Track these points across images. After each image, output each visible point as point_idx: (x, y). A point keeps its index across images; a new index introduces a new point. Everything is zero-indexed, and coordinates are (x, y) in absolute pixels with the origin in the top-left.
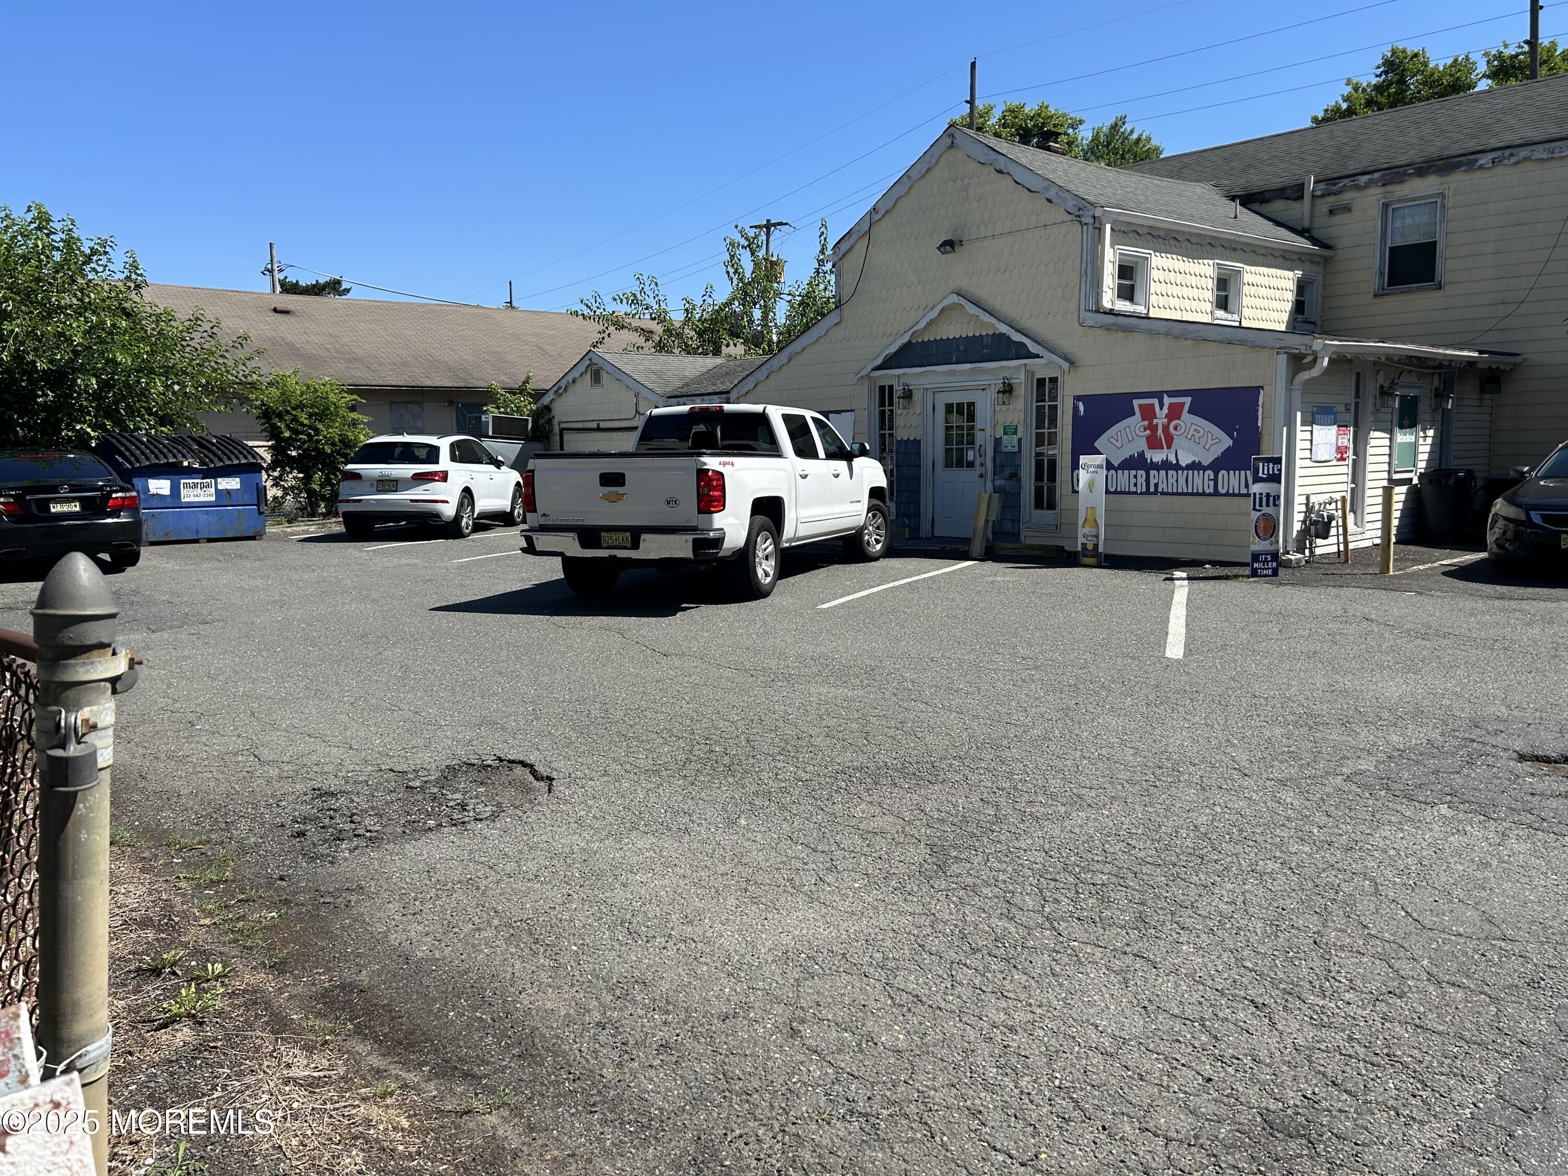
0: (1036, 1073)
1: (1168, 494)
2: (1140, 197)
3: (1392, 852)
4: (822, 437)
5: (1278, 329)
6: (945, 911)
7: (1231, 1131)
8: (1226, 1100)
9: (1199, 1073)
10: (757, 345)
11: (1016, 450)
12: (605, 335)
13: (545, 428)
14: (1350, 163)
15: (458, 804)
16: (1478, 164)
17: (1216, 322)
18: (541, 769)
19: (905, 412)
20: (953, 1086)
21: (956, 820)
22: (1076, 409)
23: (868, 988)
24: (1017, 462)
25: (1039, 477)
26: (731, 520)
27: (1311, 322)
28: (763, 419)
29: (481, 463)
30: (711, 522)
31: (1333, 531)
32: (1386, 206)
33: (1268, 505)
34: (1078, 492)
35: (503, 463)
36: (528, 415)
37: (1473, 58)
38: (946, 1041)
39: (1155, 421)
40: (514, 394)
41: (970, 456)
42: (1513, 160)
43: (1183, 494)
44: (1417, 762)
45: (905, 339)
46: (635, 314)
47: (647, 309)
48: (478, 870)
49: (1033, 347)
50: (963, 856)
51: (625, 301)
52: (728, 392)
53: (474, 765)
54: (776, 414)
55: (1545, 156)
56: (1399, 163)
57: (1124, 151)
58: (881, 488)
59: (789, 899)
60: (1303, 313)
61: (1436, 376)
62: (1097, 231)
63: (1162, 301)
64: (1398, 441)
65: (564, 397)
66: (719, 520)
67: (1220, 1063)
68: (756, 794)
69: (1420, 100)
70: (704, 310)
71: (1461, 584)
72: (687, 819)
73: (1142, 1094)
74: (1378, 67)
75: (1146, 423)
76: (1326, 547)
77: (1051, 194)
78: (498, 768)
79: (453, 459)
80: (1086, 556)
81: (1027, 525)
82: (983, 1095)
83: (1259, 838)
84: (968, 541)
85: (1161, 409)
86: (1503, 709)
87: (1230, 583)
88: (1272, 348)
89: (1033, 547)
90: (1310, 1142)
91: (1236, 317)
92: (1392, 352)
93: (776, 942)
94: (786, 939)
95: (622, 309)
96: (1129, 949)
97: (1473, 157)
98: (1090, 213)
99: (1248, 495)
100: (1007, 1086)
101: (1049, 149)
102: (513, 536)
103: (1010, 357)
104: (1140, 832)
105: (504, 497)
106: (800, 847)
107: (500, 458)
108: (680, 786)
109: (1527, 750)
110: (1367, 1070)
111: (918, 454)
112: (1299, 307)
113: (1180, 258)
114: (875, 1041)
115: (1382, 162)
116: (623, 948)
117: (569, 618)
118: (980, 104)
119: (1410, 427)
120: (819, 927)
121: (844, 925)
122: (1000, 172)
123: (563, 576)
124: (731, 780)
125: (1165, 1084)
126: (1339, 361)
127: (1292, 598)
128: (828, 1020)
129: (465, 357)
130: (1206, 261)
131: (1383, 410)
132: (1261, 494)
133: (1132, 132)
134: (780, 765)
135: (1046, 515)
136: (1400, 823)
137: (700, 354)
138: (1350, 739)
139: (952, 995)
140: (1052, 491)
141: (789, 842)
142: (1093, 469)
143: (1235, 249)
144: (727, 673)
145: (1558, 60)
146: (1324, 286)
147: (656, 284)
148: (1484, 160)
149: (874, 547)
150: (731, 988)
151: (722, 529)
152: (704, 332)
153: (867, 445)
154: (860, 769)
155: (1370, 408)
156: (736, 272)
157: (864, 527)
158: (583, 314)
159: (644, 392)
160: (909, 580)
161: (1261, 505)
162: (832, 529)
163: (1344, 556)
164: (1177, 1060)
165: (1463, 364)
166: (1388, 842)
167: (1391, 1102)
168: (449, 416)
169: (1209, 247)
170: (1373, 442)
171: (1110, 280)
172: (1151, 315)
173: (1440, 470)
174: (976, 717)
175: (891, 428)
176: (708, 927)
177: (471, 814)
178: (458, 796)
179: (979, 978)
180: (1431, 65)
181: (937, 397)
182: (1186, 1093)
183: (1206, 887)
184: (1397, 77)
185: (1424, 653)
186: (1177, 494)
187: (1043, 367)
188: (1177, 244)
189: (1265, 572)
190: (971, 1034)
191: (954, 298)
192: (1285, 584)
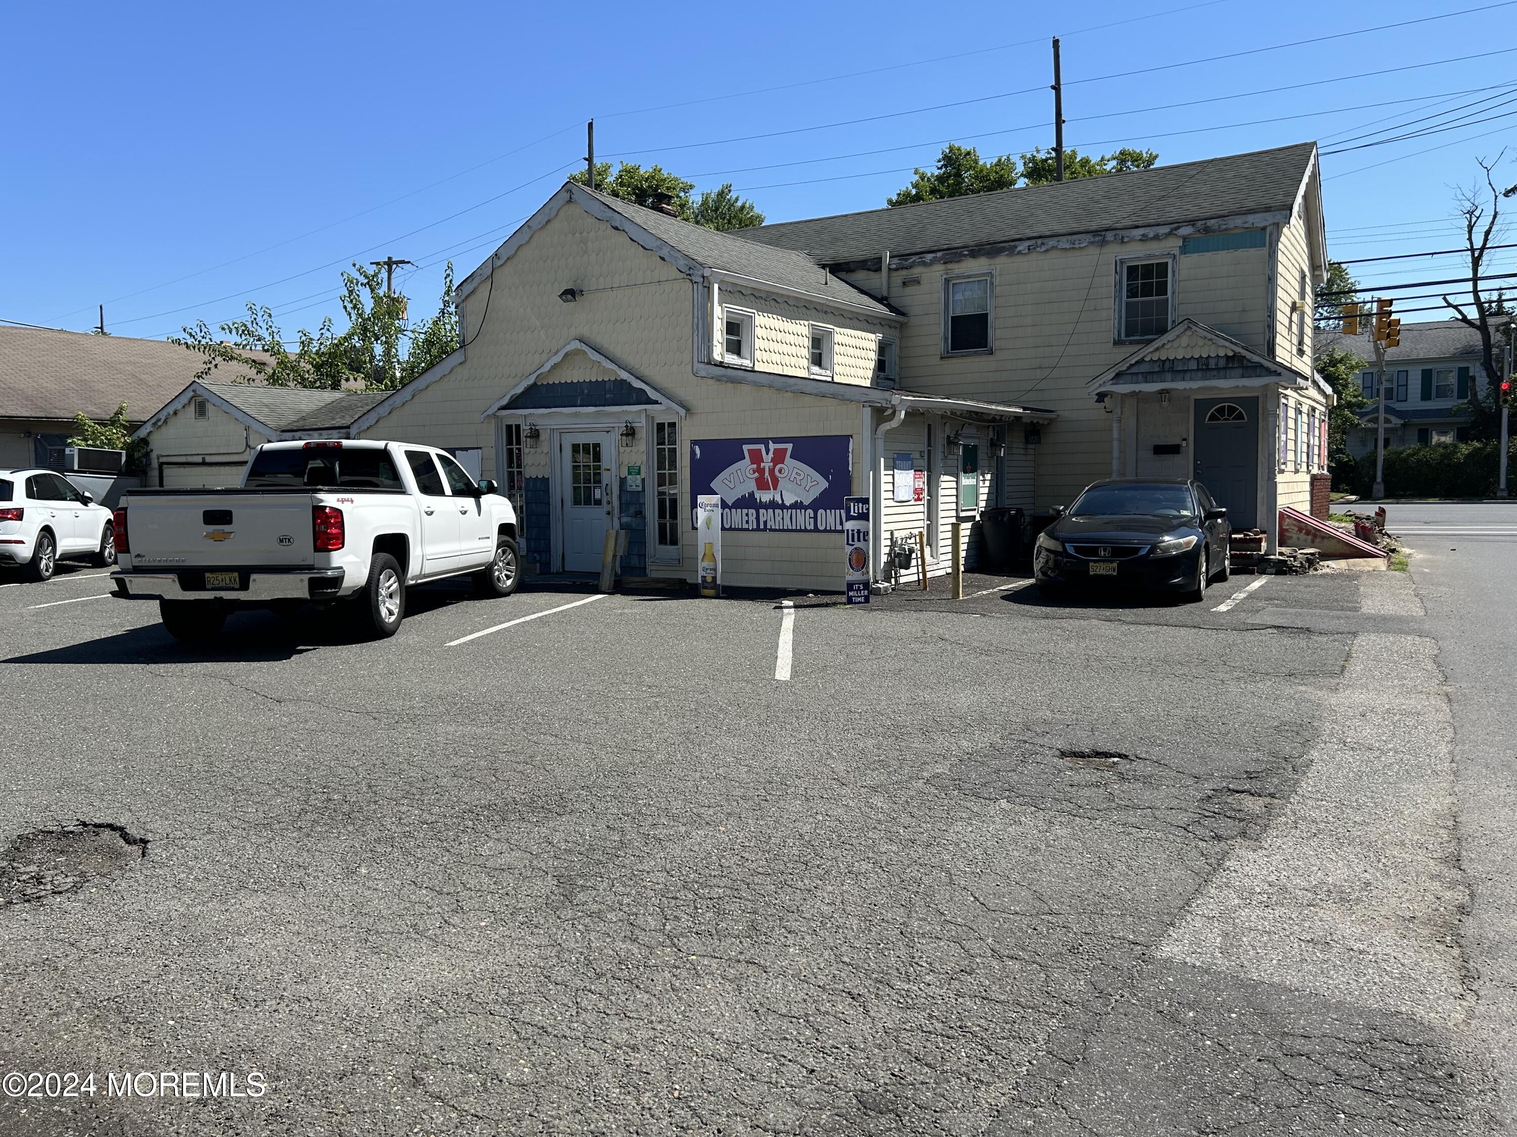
0: (657, 1088)
1: (775, 530)
2: (744, 261)
3: (963, 845)
4: (449, 474)
5: (864, 385)
6: (571, 940)
7: (832, 1115)
8: (826, 1088)
9: (803, 1067)
10: (380, 381)
11: (640, 489)
12: (212, 366)
13: (141, 462)
14: (918, 242)
15: (32, 878)
16: (1018, 249)
17: (812, 377)
18: (133, 831)
19: (533, 450)
20: (578, 1112)
21: (583, 849)
22: (693, 452)
23: (493, 1026)
24: (642, 501)
25: (662, 515)
26: (351, 558)
27: (891, 379)
28: (385, 456)
29: (65, 499)
30: (329, 560)
31: (914, 563)
32: (947, 281)
33: (859, 540)
34: (697, 529)
35: (91, 500)
36: (122, 448)
37: (1014, 159)
38: (571, 1069)
39: (762, 465)
40: (105, 425)
41: (598, 494)
42: (1043, 249)
43: (788, 530)
44: (982, 763)
45: (531, 380)
46: (246, 345)
47: (259, 340)
48: (55, 949)
49: (652, 394)
50: (589, 884)
51: (234, 331)
52: (348, 427)
53: (52, 832)
54: (398, 451)
55: (1068, 246)
56: (957, 245)
57: (730, 216)
58: (511, 525)
59: (413, 945)
60: (884, 372)
61: (991, 429)
62: (706, 289)
63: (765, 356)
64: (963, 484)
65: (163, 429)
66: (338, 558)
67: (821, 1054)
68: (378, 840)
69: (973, 192)
70: (321, 344)
71: (1015, 606)
72: (302, 872)
73: (752, 1093)
74: (939, 161)
75: (755, 466)
76: (908, 576)
77: (664, 252)
78: (81, 833)
79: (30, 495)
80: (706, 588)
81: (652, 560)
82: (606, 1117)
83: (854, 841)
84: (597, 575)
85: (767, 454)
86: (1048, 713)
87: (831, 610)
88: (859, 402)
89: (658, 580)
90: (898, 1115)
91: (828, 373)
92: (955, 407)
93: (398, 991)
94: (408, 987)
95: (231, 339)
96: (742, 957)
97: (1012, 244)
98: (700, 273)
99: (842, 531)
100: (630, 1104)
101: (661, 210)
102: (103, 578)
103: (632, 402)
104: (752, 844)
105: (92, 536)
106: (424, 892)
107: (87, 494)
108: (294, 838)
109: (1066, 748)
110: (943, 1043)
111: (547, 491)
112: (881, 366)
113: (780, 318)
114: (500, 1078)
115: (943, 243)
116: (229, 1016)
117: (169, 665)
118: (598, 162)
119: (972, 472)
120: (444, 970)
121: (470, 966)
122: (616, 228)
123: (161, 621)
124: (350, 828)
125: (773, 1081)
126: (913, 414)
127: (881, 622)
128: (452, 1063)
129: (45, 385)
130: (802, 322)
131: (950, 457)
132: (853, 531)
133: (737, 199)
134: (404, 809)
135: (669, 550)
136: (970, 819)
137: (317, 388)
138: (929, 746)
139: (577, 1022)
140: (674, 528)
141: (413, 887)
142: (709, 508)
143: (826, 312)
144: (347, 717)
145: (1078, 166)
146: (901, 348)
147: (270, 316)
148: (1022, 247)
149: (504, 582)
150: (349, 1044)
151: (341, 568)
152: (322, 366)
153: (494, 482)
154: (488, 807)
155: (940, 456)
156: (355, 307)
157: (494, 563)
158: (186, 343)
159: (255, 426)
160: (540, 614)
161: (853, 541)
162: (460, 566)
163: (923, 584)
164: (785, 1057)
165: (1012, 419)
166: (960, 836)
167: (963, 1069)
168: (28, 447)
169: (804, 309)
170: (943, 485)
171: (719, 335)
172: (756, 369)
173: (997, 508)
174: (604, 746)
175: (519, 466)
176: (324, 983)
177: (49, 887)
178: (33, 868)
179: (604, 1002)
180: (981, 163)
181: (563, 438)
182: (792, 1086)
183: (810, 891)
184: (955, 170)
185: (988, 667)
186: (783, 530)
187: (663, 412)
188: (777, 305)
189: (859, 599)
190: (595, 1058)
191: (576, 345)
192: (876, 610)
